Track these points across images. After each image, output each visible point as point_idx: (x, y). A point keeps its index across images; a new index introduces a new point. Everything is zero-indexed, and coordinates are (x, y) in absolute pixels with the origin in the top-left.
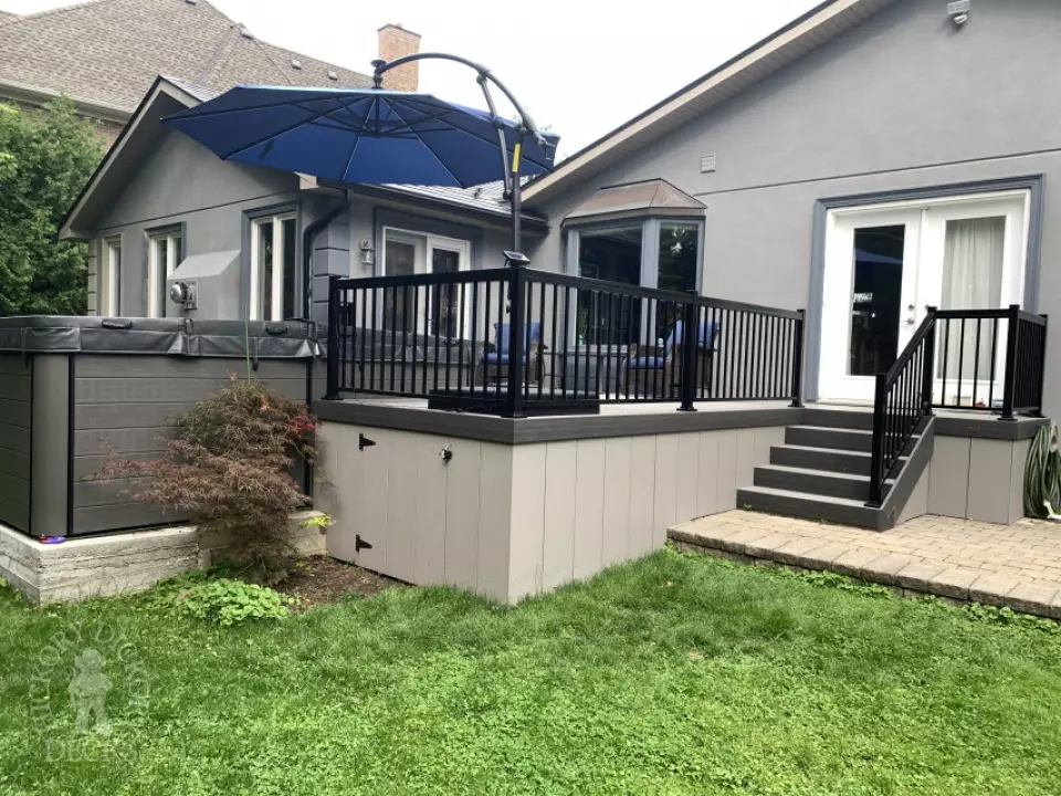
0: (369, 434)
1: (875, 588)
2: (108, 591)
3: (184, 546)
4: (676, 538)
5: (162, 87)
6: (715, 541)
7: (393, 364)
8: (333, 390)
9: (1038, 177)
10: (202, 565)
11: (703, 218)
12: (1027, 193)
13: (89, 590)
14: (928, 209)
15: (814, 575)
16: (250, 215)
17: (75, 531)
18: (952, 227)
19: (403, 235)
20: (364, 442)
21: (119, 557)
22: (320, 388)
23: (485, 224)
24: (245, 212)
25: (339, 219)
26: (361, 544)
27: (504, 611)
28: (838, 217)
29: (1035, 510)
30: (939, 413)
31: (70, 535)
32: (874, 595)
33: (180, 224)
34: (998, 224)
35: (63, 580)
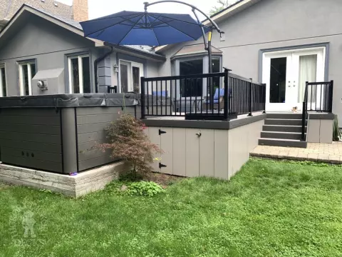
0: (162, 129)
1: (323, 164)
2: (94, 190)
3: (112, 172)
4: (252, 155)
5: (25, 8)
6: (267, 155)
7: (157, 106)
8: (143, 116)
9: (328, 43)
10: (117, 177)
11: (221, 56)
12: (325, 48)
13: (88, 190)
14: (294, 52)
15: (302, 162)
16: (68, 55)
17: (80, 170)
18: (301, 58)
19: (125, 62)
20: (160, 132)
21: (95, 178)
22: (139, 115)
23: (148, 58)
24: (65, 54)
25: (108, 57)
26: (161, 166)
27: (227, 182)
28: (266, 55)
29: (336, 139)
30: (309, 113)
31: (78, 172)
32: (323, 166)
33: (34, 59)
34: (315, 57)
35: (82, 187)
